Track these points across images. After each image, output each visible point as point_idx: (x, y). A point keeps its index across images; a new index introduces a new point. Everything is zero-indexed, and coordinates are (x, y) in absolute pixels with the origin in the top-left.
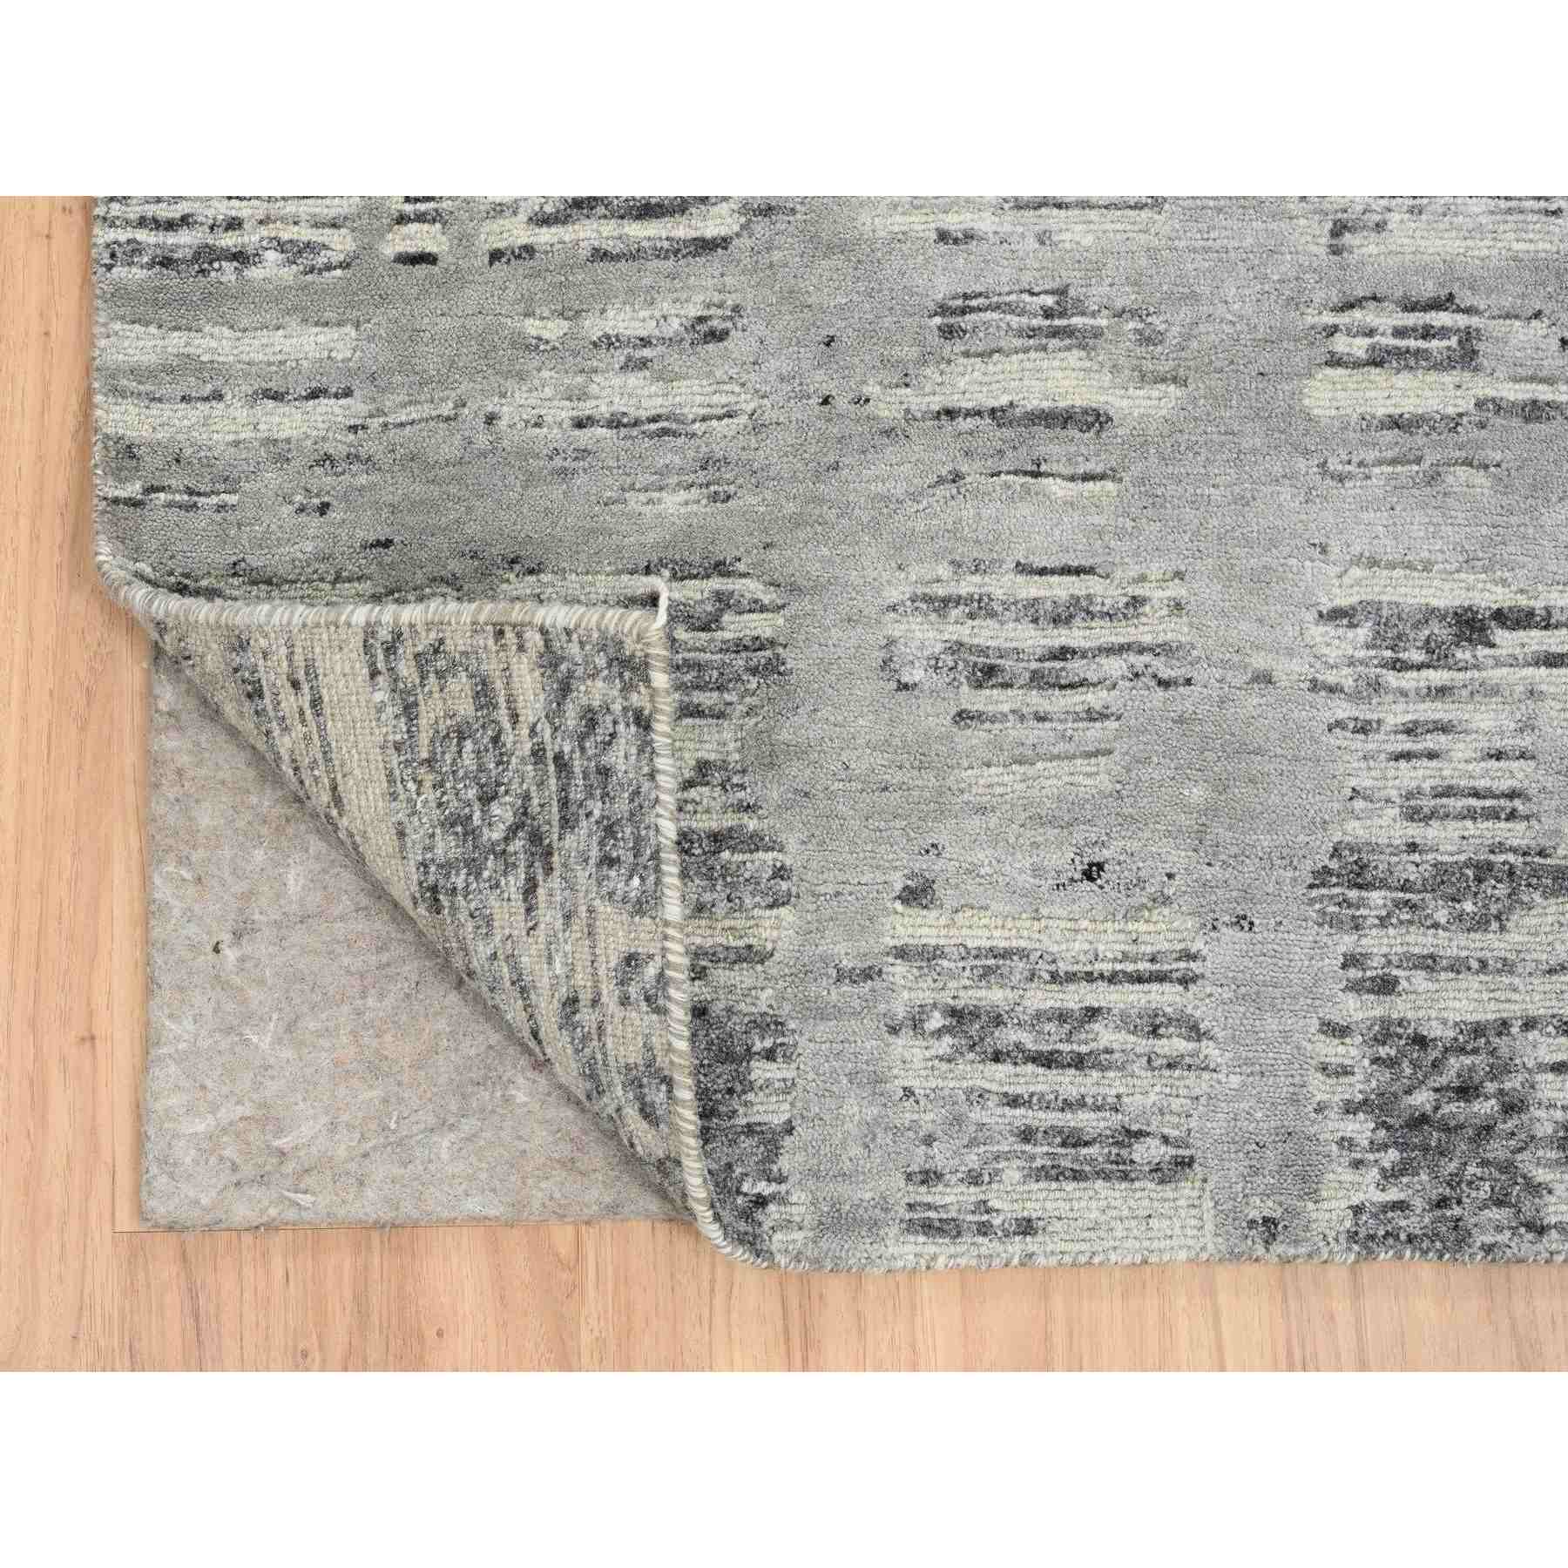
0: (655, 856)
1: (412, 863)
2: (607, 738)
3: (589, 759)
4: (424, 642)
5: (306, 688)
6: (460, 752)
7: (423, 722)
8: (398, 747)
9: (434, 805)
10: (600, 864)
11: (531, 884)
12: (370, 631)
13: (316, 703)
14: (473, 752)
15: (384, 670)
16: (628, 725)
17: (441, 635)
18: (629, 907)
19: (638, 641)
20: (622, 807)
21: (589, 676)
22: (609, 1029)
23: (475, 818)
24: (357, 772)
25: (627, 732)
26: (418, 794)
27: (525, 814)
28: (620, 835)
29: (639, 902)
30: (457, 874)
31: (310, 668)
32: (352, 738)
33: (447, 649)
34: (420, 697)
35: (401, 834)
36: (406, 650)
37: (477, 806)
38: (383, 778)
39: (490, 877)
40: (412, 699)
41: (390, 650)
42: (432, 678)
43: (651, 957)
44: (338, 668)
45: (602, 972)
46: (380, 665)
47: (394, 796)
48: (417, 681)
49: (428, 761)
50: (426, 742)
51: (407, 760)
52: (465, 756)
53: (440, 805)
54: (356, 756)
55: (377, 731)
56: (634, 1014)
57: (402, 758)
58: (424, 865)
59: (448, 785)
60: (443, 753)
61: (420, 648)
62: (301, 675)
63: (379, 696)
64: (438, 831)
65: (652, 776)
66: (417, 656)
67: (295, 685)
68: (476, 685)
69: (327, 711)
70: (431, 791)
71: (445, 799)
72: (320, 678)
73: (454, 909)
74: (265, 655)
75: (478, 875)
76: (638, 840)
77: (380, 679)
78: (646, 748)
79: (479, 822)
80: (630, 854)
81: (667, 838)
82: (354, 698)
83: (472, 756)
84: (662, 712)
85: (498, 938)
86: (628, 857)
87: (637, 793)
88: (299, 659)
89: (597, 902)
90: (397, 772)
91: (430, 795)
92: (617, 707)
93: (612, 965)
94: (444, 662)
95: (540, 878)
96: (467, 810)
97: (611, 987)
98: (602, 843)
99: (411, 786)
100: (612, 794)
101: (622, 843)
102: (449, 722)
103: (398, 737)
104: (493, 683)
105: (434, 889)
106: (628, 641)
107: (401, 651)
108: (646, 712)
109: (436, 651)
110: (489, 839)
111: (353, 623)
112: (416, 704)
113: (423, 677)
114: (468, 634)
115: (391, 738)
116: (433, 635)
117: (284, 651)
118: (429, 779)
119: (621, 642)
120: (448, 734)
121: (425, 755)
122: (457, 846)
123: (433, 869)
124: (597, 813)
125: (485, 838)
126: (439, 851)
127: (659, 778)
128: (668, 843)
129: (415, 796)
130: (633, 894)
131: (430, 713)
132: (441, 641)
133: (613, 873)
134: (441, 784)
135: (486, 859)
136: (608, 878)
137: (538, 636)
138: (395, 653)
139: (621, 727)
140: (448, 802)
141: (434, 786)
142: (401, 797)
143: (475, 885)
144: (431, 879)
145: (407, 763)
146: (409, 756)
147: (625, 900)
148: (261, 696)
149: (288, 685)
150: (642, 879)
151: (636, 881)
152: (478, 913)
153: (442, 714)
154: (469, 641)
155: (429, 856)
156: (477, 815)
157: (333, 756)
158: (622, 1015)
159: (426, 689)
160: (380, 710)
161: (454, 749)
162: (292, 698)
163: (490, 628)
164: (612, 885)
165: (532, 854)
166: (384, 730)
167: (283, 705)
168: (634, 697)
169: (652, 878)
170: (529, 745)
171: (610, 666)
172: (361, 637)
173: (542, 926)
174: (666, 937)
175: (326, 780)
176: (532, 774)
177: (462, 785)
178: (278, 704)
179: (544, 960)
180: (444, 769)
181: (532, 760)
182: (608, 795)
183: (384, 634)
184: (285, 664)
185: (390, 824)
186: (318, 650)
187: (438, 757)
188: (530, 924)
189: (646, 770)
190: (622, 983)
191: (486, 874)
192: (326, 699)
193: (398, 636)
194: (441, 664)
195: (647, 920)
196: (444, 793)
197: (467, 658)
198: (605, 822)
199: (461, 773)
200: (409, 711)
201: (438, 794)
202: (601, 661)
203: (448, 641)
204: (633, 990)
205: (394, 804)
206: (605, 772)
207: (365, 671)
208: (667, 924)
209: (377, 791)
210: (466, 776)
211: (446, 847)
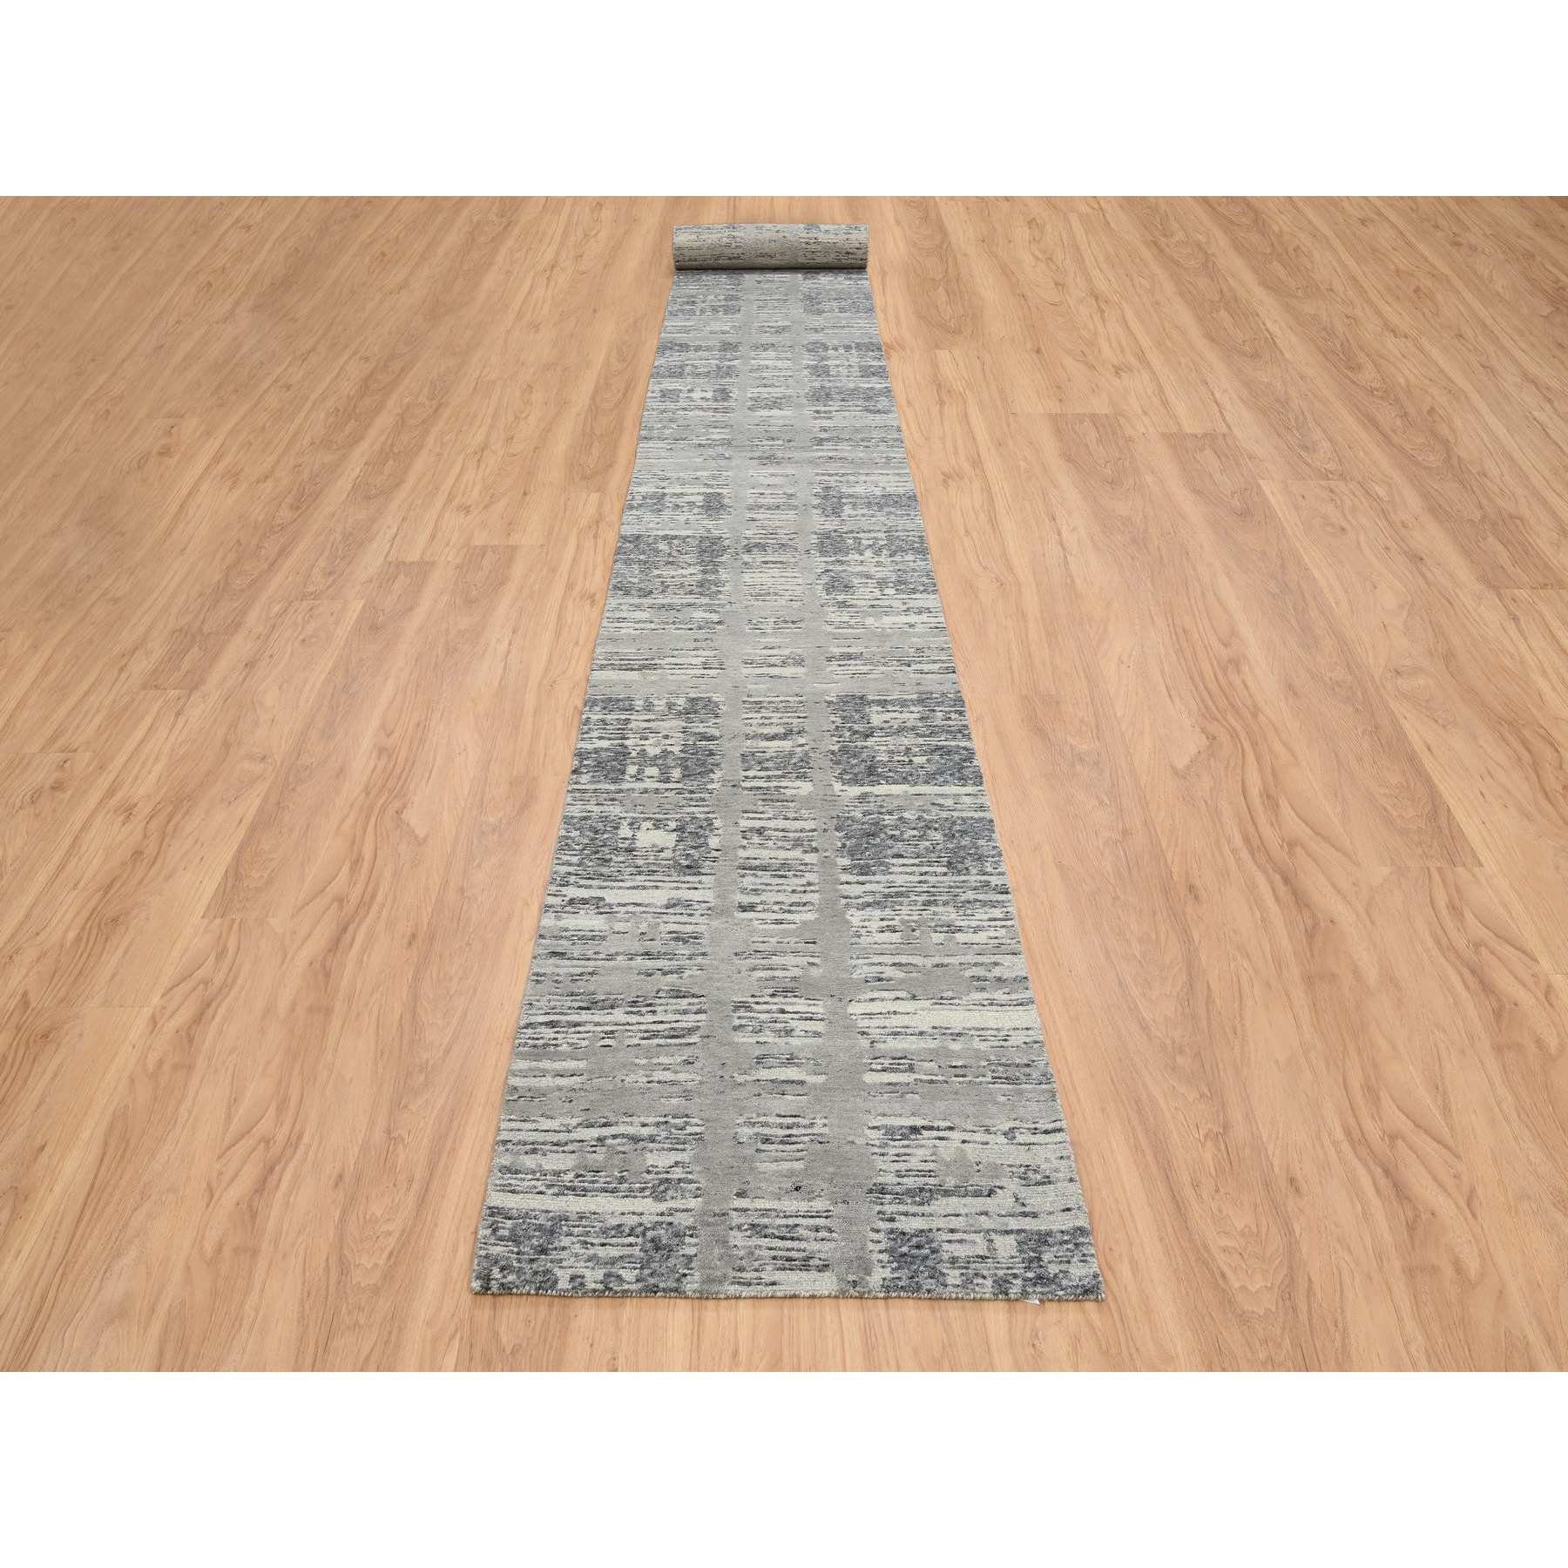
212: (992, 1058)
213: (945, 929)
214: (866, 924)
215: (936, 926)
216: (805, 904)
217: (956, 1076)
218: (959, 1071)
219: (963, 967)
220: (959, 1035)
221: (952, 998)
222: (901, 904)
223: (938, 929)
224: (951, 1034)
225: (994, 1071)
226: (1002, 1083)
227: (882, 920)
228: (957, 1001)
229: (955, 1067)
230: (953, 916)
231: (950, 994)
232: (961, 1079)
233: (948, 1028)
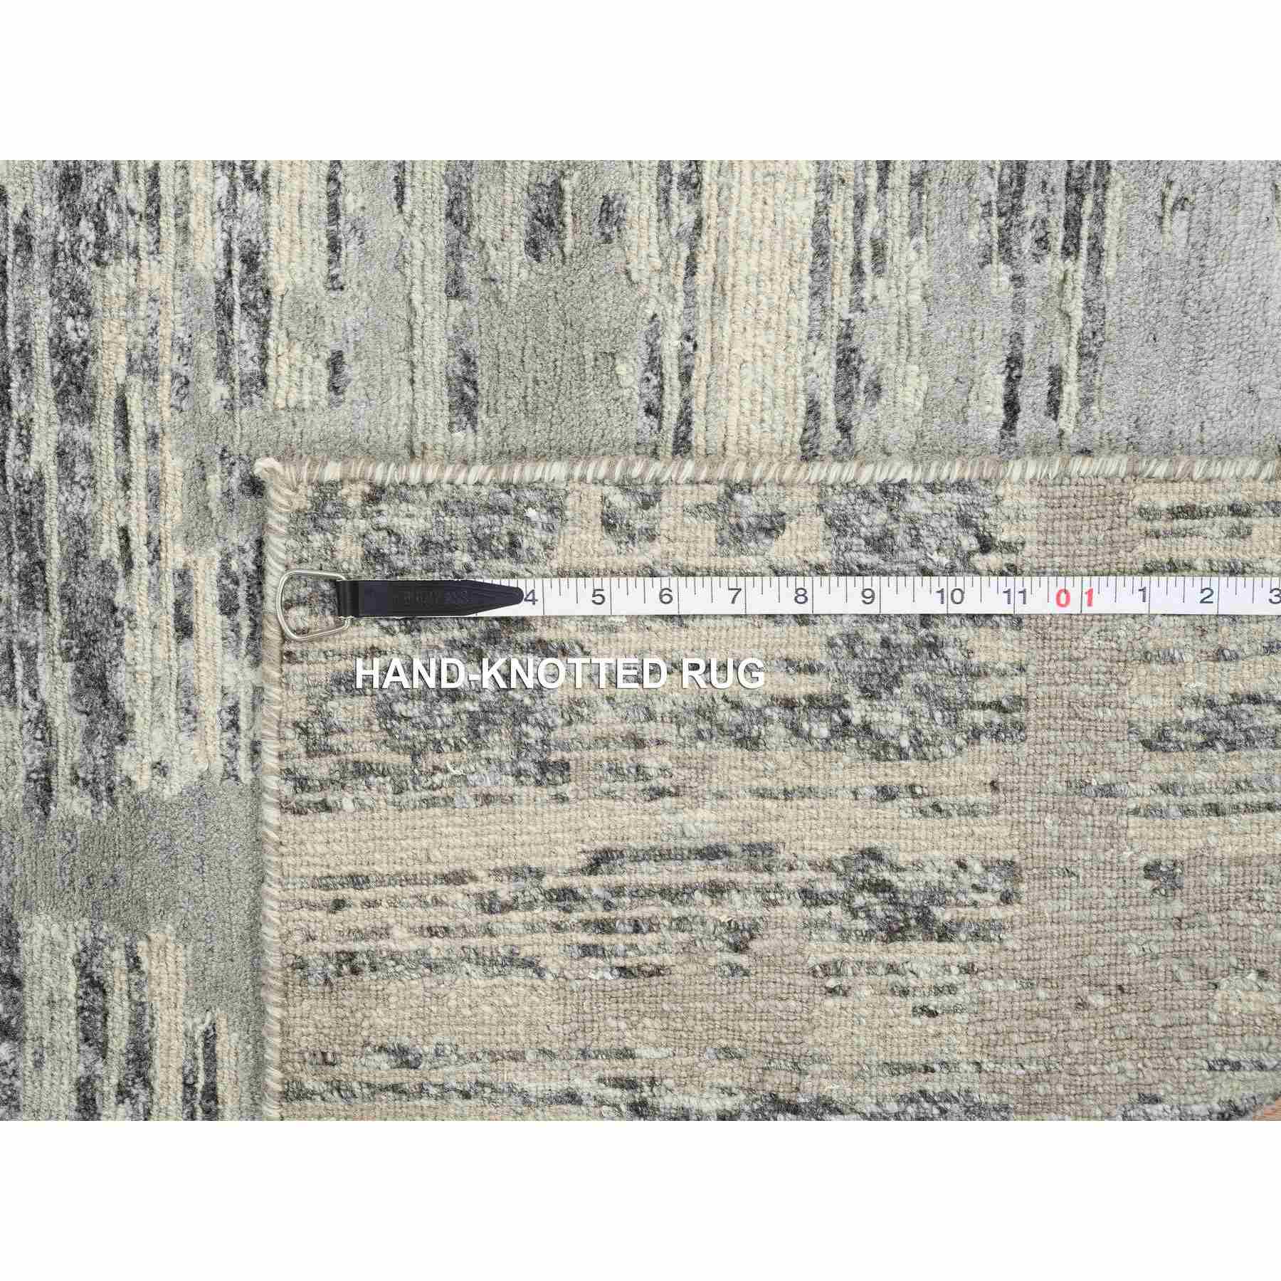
0: (506, 487)
1: (517, 790)
2: (393, 539)
3: (414, 563)
4: (296, 744)
5: (343, 893)
6: (407, 719)
7: (374, 757)
8: (399, 790)
9: (458, 755)
10: (519, 560)
11: (539, 647)
12: (284, 806)
13: (356, 881)
14: (406, 703)
15: (322, 794)
16: (379, 512)
17: (290, 725)
18: (557, 523)
19: (296, 490)
20: (459, 525)
21: (333, 557)
22: (680, 559)
23: (472, 709)
24: (424, 843)
25: (389, 514)
26: (447, 771)
27: (469, 646)
28: (487, 531)
29: (551, 510)
30: (526, 735)
31: (323, 883)
32: (391, 843)
33: (304, 719)
34: (350, 757)
35: (487, 799)
36: (303, 765)
37: (459, 706)
38: (431, 811)
39: (532, 697)
40: (350, 766)
41: (302, 784)
42: (332, 741)
43: (604, 499)
44: (321, 849)
45: (622, 562)
46: (318, 797)
47: (448, 800)
48: (335, 758)
49: (414, 756)
50: (394, 756)
51: (413, 781)
52: (410, 714)
53: (457, 748)
54: (409, 841)
55: (383, 813)
56: (664, 525)
57: (410, 786)
58: (518, 774)
59: (438, 736)
60: (407, 738)
61: (302, 750)
62: (330, 896)
63: (348, 805)
64: (483, 753)
65: (428, 487)
66: (309, 754)
67: (339, 905)
68: (339, 691)
69: (365, 870)
70: (444, 756)
71: (451, 741)
72: (331, 872)
73: (565, 746)
74: (309, 938)
75: (528, 711)
76: (490, 509)
77: (330, 799)
78: (402, 492)
79: (476, 704)
80: (506, 519)
81: (486, 474)
82: (350, 835)
83: (410, 704)
84: (364, 472)
85: (593, 693)
86: (509, 523)
87: (445, 506)
88: (315, 895)
89: (555, 564)
90: (425, 794)
91: (447, 759)
92: (363, 525)
93: (615, 548)
94: (316, 725)
95: (533, 636)
96: (464, 717)
97: (637, 550)
98: (497, 556)
99: (438, 778)
100: (447, 538)
101: (496, 529)
102: (376, 728)
103: (389, 788)
104: (339, 672)
105: (543, 767)
106: (296, 505)
107: (304, 773)
108: (367, 489)
109: (306, 732)
110: (493, 693)
111: (277, 823)
112: (356, 763)
113: (330, 751)
114: (290, 693)
115: (390, 797)
116: (290, 734)
117: (304, 913)
118: (434, 758)
119: (298, 511)
120: (388, 730)
121: (408, 759)
122: (500, 733)
123: (522, 765)
124: (467, 558)
125: (491, 698)
126: (505, 755)
127: (429, 479)
128: (491, 472)
129: (449, 776)
130: (545, 518)
131: (366, 748)
132: (296, 724)
133: (525, 544)
134: (437, 743)
135: (513, 700)
136: (529, 549)
137: (293, 612)
138: (306, 779)
139: (383, 521)
140: (454, 738)
141: (439, 752)
142: (450, 793)
143: (538, 715)
144: (533, 769)
145: (415, 781)
146: (409, 778)
147: (549, 529)
148: (352, 955)
149: (340, 915)
150: (530, 505)
151: (531, 513)
152: (566, 716)
153: (367, 734)
154: (297, 693)
155: (508, 768)
156: (469, 706)
157: (411, 871)
158: (665, 541)
159: (342, 748)
160: (362, 807)
161: (403, 724)
162: (352, 911)
163: (285, 667)
164: (537, 546)
165: (509, 643)
166: (382, 803)
167: (361, 927)
168: (353, 502)
169: (529, 494)
170: (401, 636)
171: (322, 530)
172: (290, 816)
173: (580, 636)
174: (582, 479)
175: (438, 887)
176: (430, 635)
177: (439, 720)
178: (359, 931)
179: (613, 636)
180: (423, 739)
181: (415, 633)
182: (448, 542)
183: (287, 789)
184: (319, 914)
185: (479, 811)
186: (304, 871)
187: (409, 744)
188: (577, 649)
189: (422, 493)
190: (632, 537)
191: (527, 701)
192: (352, 869)
193: (288, 774)
194: (318, 729)
195: (570, 502)
196: (446, 742)
197: (314, 696)
198: (475, 548)
199: (426, 719)
200: (363, 770)
201: (446, 748)
202: (317, 540)
203: (297, 718)
204: (639, 524)
205: (456, 802)
206: (426, 544)
207: (324, 816)
208: (569, 478)
209: (444, 821)
210: (429, 714)
211: (499, 746)
212: (974, 235)
213: (241, 328)
214: (210, 707)
215: (223, 371)
216: (95, 985)
217: (1054, 407)
218: (1033, 394)
219: (472, 281)
220: (847, 361)
221: (654, 363)
222: (80, 527)
223: (244, 364)
224: (845, 397)
225: (1043, 242)
226: (1099, 217)
227: (185, 629)
228: (670, 345)
229: (1012, 407)
230: (156, 275)
231: (629, 371)
232: (1071, 390)
233: (813, 410)
